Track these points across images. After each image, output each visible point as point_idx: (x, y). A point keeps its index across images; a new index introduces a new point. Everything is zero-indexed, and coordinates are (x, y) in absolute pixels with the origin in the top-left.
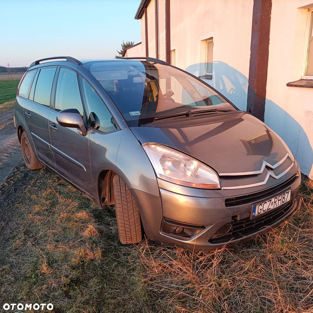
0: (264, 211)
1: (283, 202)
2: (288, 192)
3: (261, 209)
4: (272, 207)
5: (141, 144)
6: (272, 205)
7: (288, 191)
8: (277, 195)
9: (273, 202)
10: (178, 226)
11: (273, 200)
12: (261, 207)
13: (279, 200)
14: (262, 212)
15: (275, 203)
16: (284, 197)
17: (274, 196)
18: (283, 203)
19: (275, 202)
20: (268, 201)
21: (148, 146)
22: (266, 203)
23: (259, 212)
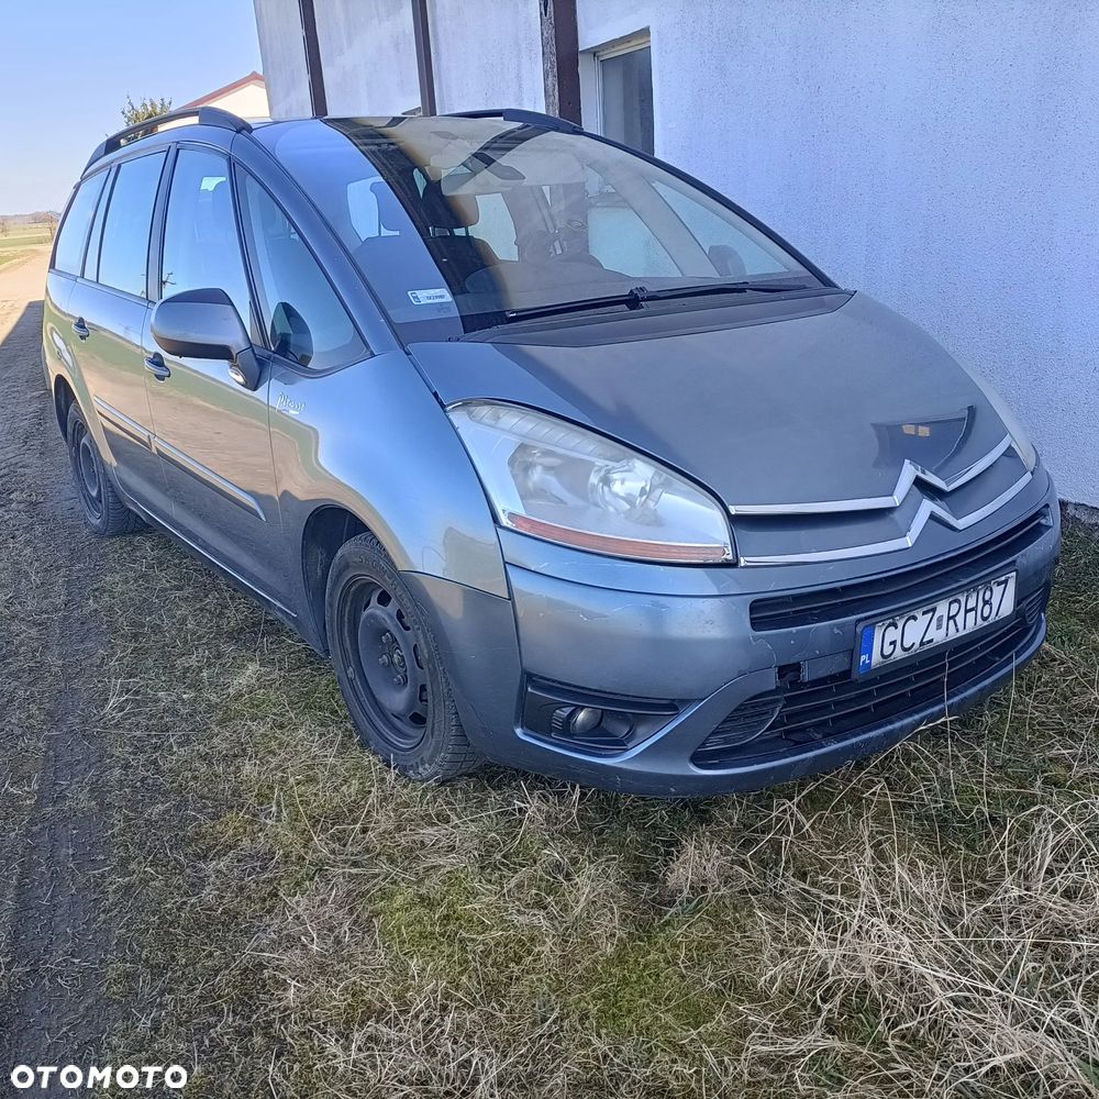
0: (905, 650)
1: (985, 619)
2: (1006, 582)
3: (893, 643)
4: (938, 636)
5: (443, 406)
6: (939, 627)
7: (1003, 578)
8: (960, 589)
9: (941, 617)
10: (577, 706)
11: (942, 608)
12: (893, 634)
13: (967, 611)
14: (899, 654)
15: (951, 622)
16: (987, 598)
17: (947, 592)
18: (986, 624)
19: (949, 618)
20: (924, 613)
21: (470, 413)
22: (915, 618)
23: (886, 653)
